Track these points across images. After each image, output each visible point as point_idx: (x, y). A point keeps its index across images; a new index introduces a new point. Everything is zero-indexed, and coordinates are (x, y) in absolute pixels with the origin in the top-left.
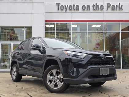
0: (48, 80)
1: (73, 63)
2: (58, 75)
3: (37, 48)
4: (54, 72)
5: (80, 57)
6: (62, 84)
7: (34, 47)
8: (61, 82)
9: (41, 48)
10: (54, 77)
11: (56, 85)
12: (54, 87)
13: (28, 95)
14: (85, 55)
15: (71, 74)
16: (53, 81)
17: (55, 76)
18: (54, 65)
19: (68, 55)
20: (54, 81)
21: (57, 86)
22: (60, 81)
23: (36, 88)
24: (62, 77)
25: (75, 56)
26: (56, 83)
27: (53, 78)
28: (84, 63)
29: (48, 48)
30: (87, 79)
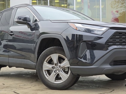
0: (45, 70)
1: (85, 41)
2: (60, 63)
3: (25, 21)
4: (55, 57)
5: (96, 32)
6: (69, 75)
7: (20, 19)
8: (67, 73)
9: (31, 22)
10: (54, 65)
11: (58, 78)
12: (55, 81)
13: (15, 93)
14: (104, 29)
15: (82, 60)
16: (52, 71)
17: (56, 64)
18: (54, 47)
19: (76, 30)
20: (55, 72)
21: (60, 79)
22: (64, 71)
23: (26, 84)
24: (69, 66)
25: (89, 31)
26: (58, 75)
27: (53, 67)
28: (102, 41)
29: (43, 20)
30: (108, 67)
